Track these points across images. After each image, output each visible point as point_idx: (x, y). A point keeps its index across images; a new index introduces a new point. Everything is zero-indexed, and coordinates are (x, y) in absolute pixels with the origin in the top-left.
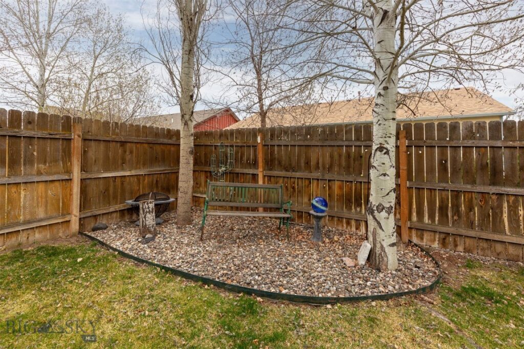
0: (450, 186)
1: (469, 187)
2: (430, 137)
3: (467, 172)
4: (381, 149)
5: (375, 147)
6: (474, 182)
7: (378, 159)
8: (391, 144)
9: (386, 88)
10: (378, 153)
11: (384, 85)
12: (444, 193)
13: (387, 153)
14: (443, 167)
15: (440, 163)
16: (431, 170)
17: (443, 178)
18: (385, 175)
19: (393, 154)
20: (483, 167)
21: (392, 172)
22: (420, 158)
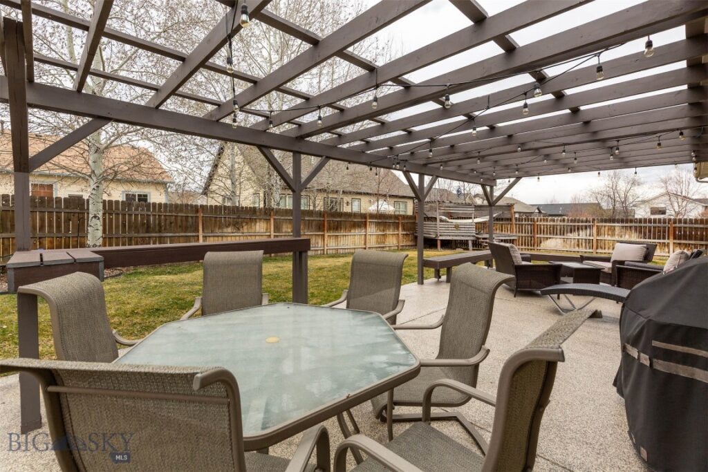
0: (127, 234)
1: (136, 235)
2: (117, 208)
3: (136, 227)
4: (95, 217)
5: (91, 216)
6: (138, 232)
7: (93, 222)
8: (100, 215)
9: (98, 187)
10: (94, 219)
11: (96, 185)
12: (124, 239)
13: (99, 219)
14: (124, 225)
15: (122, 223)
16: (117, 227)
17: (124, 231)
18: (97, 230)
19: (101, 220)
20: (143, 224)
21: (101, 228)
22: (111, 220)
